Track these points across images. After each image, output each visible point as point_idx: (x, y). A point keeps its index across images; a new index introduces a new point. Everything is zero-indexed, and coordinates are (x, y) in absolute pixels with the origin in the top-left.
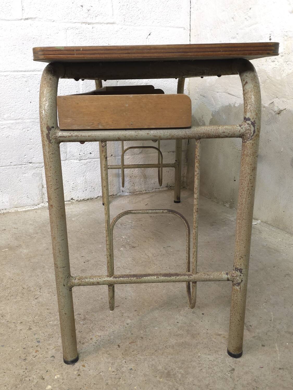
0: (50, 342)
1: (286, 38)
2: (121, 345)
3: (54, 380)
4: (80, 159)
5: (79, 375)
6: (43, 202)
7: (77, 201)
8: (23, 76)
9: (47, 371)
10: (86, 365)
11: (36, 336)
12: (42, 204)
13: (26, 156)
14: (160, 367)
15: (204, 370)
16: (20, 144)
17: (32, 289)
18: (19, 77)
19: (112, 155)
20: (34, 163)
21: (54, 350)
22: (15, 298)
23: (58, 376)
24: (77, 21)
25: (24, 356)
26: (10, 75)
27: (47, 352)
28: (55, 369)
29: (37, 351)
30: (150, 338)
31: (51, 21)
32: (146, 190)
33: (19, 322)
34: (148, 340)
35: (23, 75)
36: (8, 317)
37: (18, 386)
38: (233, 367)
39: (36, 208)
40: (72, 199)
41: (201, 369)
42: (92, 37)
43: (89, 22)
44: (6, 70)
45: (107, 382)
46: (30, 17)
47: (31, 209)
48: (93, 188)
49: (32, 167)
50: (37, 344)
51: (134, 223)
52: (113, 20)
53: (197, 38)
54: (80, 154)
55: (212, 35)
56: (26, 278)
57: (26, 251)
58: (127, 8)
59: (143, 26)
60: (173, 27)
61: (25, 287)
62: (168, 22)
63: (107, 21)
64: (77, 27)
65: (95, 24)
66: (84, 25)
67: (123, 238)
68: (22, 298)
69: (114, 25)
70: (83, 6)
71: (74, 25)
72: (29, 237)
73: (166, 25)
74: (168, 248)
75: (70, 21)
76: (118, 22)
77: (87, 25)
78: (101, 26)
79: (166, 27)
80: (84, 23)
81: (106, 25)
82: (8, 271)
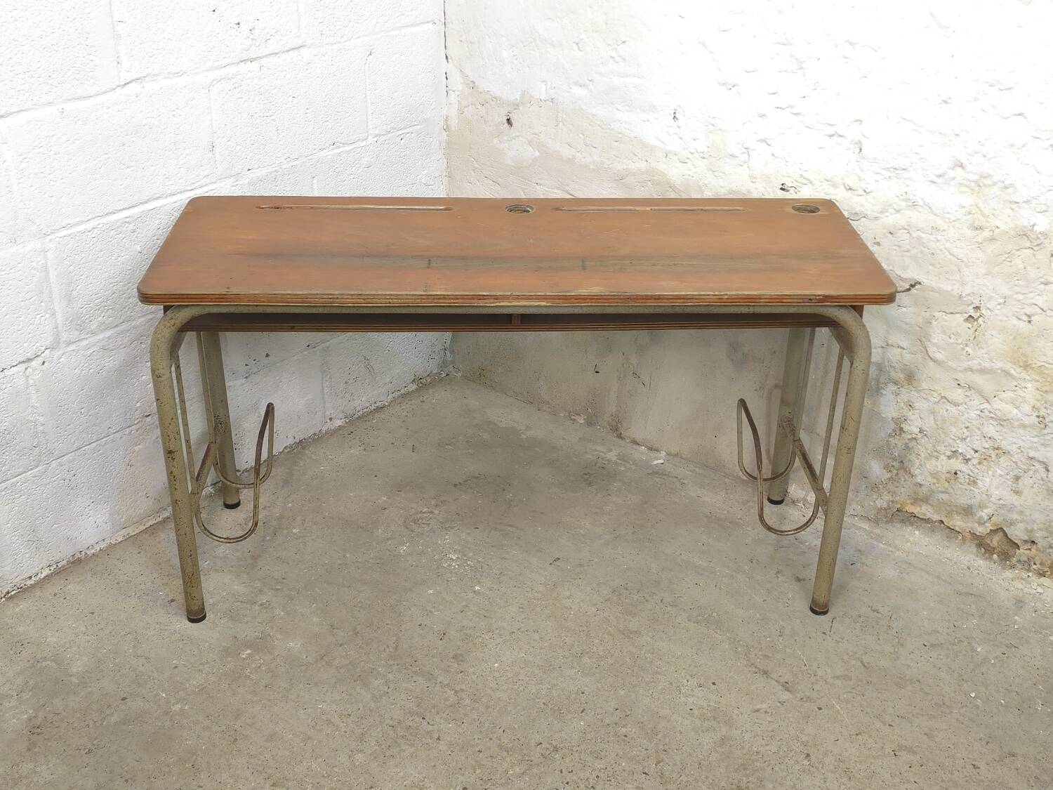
1: (711, 128)
2: (646, 771)
4: (247, 375)
8: (127, 220)
13: (138, 405)
17: (409, 723)
18: (119, 224)
19: (308, 346)
22: (403, 750)
24: (230, 61)
26: (99, 226)
30: (675, 747)
31: (176, 75)
34: (675, 751)
35: (126, 217)
39: (165, 516)
42: (260, 90)
43: (254, 57)
44: (89, 218)
46: (134, 77)
47: (156, 521)
49: (153, 424)
51: (436, 512)
52: (300, 42)
53: (468, 47)
54: (246, 365)
55: (515, 58)
56: (373, 705)
57: (295, 645)
58: (326, 6)
59: (356, 38)
60: (412, 25)
61: (391, 723)
62: (403, 17)
63: (289, 46)
64: (230, 76)
65: (264, 59)
66: (242, 67)
67: (454, 558)
68: (412, 745)
69: (301, 50)
70: (241, 24)
71: (222, 72)
72: (257, 608)
73: (399, 25)
74: (558, 563)
75: (217, 64)
76: (309, 42)
77: (249, 64)
78: (276, 60)
79: (400, 29)
80: (242, 61)
81: (284, 56)
82: (317, 700)
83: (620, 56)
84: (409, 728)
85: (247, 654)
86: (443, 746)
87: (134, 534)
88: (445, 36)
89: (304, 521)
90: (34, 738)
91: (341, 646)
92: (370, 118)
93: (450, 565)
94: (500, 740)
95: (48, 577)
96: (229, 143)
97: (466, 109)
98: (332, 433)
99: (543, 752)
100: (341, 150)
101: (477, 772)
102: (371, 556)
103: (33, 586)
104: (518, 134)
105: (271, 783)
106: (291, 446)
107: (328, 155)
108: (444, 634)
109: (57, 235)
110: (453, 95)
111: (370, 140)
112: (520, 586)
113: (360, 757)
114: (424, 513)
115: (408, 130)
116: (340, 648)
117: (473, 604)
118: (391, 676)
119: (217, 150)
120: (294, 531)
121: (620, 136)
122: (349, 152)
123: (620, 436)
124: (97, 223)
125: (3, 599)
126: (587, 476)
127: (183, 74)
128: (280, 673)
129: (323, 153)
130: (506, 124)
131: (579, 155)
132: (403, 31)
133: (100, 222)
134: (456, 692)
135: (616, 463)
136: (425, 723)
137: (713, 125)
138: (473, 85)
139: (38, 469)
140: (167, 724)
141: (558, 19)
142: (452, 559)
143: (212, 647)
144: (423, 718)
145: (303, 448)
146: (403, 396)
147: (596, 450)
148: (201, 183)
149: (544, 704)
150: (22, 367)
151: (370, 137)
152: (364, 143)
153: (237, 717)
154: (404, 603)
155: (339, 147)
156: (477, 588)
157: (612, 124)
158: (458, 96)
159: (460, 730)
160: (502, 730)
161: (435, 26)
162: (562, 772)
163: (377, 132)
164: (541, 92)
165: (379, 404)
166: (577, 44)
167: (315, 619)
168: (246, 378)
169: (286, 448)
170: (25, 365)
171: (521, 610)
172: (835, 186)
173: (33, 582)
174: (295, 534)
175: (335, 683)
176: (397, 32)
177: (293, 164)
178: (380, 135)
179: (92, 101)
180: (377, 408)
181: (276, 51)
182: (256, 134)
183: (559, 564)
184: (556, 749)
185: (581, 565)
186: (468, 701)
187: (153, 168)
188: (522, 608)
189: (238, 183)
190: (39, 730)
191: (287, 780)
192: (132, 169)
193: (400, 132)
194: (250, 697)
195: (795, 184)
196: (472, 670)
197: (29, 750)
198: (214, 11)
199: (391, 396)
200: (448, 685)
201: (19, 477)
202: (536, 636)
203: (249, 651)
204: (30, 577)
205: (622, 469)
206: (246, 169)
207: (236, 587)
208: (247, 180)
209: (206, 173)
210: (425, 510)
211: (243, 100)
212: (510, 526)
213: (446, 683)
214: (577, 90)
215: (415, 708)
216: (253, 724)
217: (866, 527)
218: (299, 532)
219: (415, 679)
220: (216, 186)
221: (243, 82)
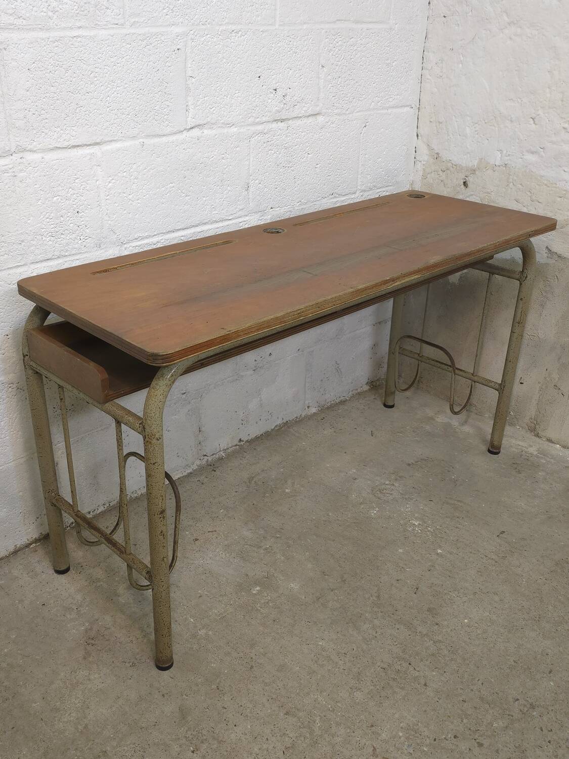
7: (247, 441)
17: (398, 667)
18: (176, 240)
19: (299, 350)
22: (395, 692)
24: (266, 119)
26: (161, 241)
33: (451, 736)
35: (182, 236)
36: (426, 732)
39: (189, 471)
40: (240, 440)
42: (286, 145)
43: (284, 118)
44: (156, 233)
46: (197, 123)
47: (182, 476)
48: (270, 412)
49: (186, 400)
51: (397, 485)
52: (318, 109)
53: (436, 126)
54: (255, 361)
55: (477, 132)
56: (365, 647)
57: (295, 586)
59: (357, 112)
60: (397, 107)
61: (382, 665)
62: (391, 100)
63: (310, 112)
64: (265, 131)
65: (291, 121)
66: (274, 125)
67: (417, 524)
68: (403, 688)
69: (317, 117)
70: (278, 90)
71: (260, 128)
72: (262, 551)
73: (388, 105)
75: (257, 120)
76: (324, 111)
77: (279, 123)
78: (299, 122)
79: (387, 108)
80: (275, 121)
81: (305, 120)
82: (317, 637)
84: (398, 671)
85: (257, 590)
86: (430, 692)
88: (418, 119)
89: (294, 483)
90: (89, 648)
91: (332, 591)
92: (359, 176)
93: (413, 530)
94: (480, 691)
95: (102, 513)
96: (260, 185)
97: (429, 175)
99: (522, 708)
100: (337, 199)
101: (465, 721)
102: (349, 517)
104: (472, 193)
105: (285, 712)
106: (280, 426)
107: (327, 203)
108: (417, 589)
109: (131, 244)
110: (419, 164)
112: (475, 552)
113: (358, 695)
114: (387, 484)
115: (384, 189)
116: (332, 592)
117: (438, 565)
118: (376, 622)
119: (251, 189)
120: (287, 490)
121: (564, 192)
122: (343, 201)
123: (537, 435)
125: (69, 528)
127: (232, 125)
128: (285, 610)
129: (325, 201)
130: (463, 186)
132: (390, 111)
134: (434, 642)
135: (537, 456)
136: (411, 669)
138: (437, 157)
140: (195, 647)
141: (519, 99)
142: (415, 524)
143: (229, 581)
144: (410, 664)
145: (289, 427)
146: (360, 394)
148: (237, 215)
149: (515, 662)
151: (358, 192)
152: (353, 196)
153: (252, 646)
154: (381, 559)
155: (335, 197)
156: (439, 551)
157: (558, 183)
158: (424, 165)
159: (443, 679)
160: (480, 682)
161: (412, 110)
162: (542, 730)
163: (363, 188)
164: (496, 159)
165: (342, 398)
166: (533, 119)
167: (310, 566)
168: (254, 370)
169: (276, 426)
174: (288, 493)
175: (331, 623)
176: (385, 111)
177: (302, 207)
178: (365, 191)
179: (164, 139)
180: (341, 401)
181: (300, 115)
182: (279, 180)
183: (505, 537)
184: (532, 707)
185: (524, 539)
186: (446, 652)
187: (205, 199)
188: (480, 572)
189: (263, 217)
190: (93, 642)
191: (298, 710)
192: (189, 198)
193: (379, 191)
194: (261, 628)
196: (446, 623)
197: (85, 658)
198: (259, 77)
199: (350, 393)
200: (427, 635)
202: (497, 598)
203: (258, 588)
205: (544, 461)
206: (270, 207)
207: (245, 533)
209: (241, 208)
210: (387, 482)
211: (273, 152)
212: (458, 501)
213: (425, 633)
214: (529, 157)
215: (401, 654)
216: (266, 654)
218: (291, 492)
219: (397, 626)
220: (247, 218)
221: (275, 138)
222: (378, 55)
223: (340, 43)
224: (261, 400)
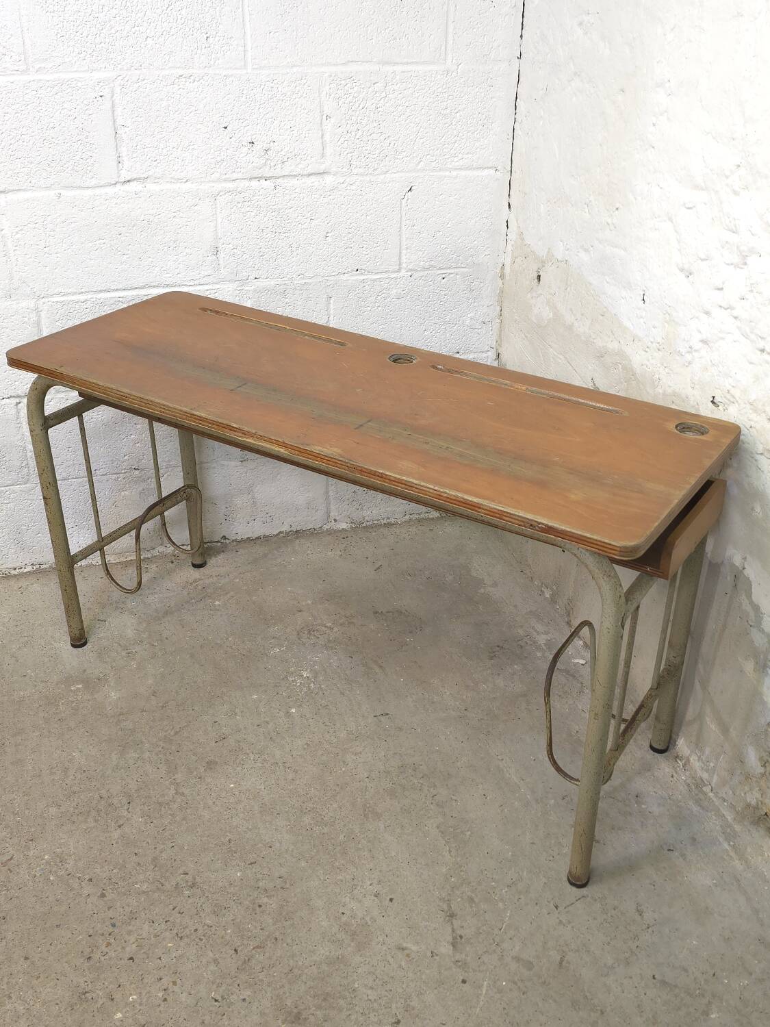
0: (130, 928)
1: (668, 317)
2: (239, 949)
3: (127, 1004)
5: (165, 1000)
6: (161, 545)
8: (121, 299)
9: (119, 986)
10: (179, 982)
11: (111, 913)
12: (161, 549)
13: (126, 458)
14: (289, 1002)
15: (353, 1017)
16: (114, 435)
17: (115, 801)
18: (112, 302)
20: (142, 470)
21: (136, 944)
22: (86, 821)
23: (135, 997)
24: (240, 176)
25: (89, 950)
26: (92, 300)
27: (123, 948)
28: (131, 983)
29: (109, 944)
30: (289, 941)
31: (180, 181)
32: (388, 518)
33: (87, 877)
34: (285, 945)
36: (70, 865)
37: (75, 1008)
38: (400, 1017)
39: (147, 556)
40: (224, 538)
41: (350, 1015)
42: (274, 207)
43: (268, 176)
44: (83, 290)
45: (203, 1018)
46: (135, 176)
48: (269, 515)
49: (140, 477)
50: (111, 929)
51: (335, 629)
52: (322, 168)
53: (522, 197)
56: (109, 772)
58: (357, 137)
59: (393, 173)
60: (468, 169)
61: (104, 794)
62: (456, 159)
63: (309, 170)
64: (239, 189)
65: (280, 179)
66: (254, 183)
67: (305, 676)
68: (96, 821)
69: (326, 176)
70: (255, 143)
71: (231, 185)
72: (124, 654)
73: (450, 166)
74: (382, 718)
75: (224, 177)
76: (334, 169)
77: (263, 181)
78: (294, 181)
79: (450, 170)
80: (256, 178)
81: (305, 179)
82: (78, 748)
83: (613, 224)
84: (111, 805)
85: (77, 688)
86: (116, 834)
87: (114, 562)
88: (510, 184)
89: (233, 597)
91: (142, 712)
92: (404, 252)
93: (294, 681)
94: (161, 852)
95: (29, 573)
96: (235, 250)
97: (516, 260)
98: (330, 532)
99: (181, 883)
100: (365, 277)
101: (115, 871)
102: (246, 647)
103: (15, 575)
104: (543, 292)
106: (287, 533)
107: (348, 280)
108: (224, 739)
109: (50, 299)
111: (403, 273)
112: (328, 724)
113: (53, 811)
114: (325, 626)
115: (452, 271)
116: (140, 713)
117: (275, 723)
118: (147, 755)
119: (221, 255)
120: (217, 603)
121: (605, 310)
122: (375, 280)
123: (569, 623)
124: (92, 296)
126: (498, 649)
127: (187, 181)
128: (80, 713)
129: (343, 277)
130: (537, 280)
131: (576, 324)
132: (454, 173)
133: (94, 296)
134: (177, 793)
135: (538, 648)
136: (126, 807)
137: (669, 314)
138: (522, 237)
139: (27, 485)
141: (578, 177)
142: (303, 676)
143: (63, 671)
144: (129, 803)
145: (297, 538)
146: (419, 521)
147: (533, 628)
148: (202, 281)
149: (230, 840)
150: (14, 401)
151: (402, 271)
152: (394, 275)
154: (225, 698)
155: (362, 274)
156: (293, 710)
157: (601, 297)
158: (512, 245)
160: (172, 845)
161: (498, 172)
163: (410, 267)
164: (559, 253)
165: (393, 521)
167: (150, 681)
168: (242, 461)
169: (280, 532)
170: (18, 400)
171: (306, 746)
172: (755, 410)
173: (16, 573)
174: (215, 605)
175: (105, 740)
176: (447, 173)
177: (307, 281)
178: (416, 271)
179: (89, 192)
180: (389, 523)
181: (293, 174)
182: (266, 247)
184: (193, 886)
185: (400, 729)
186: (176, 806)
187: (150, 259)
188: (308, 745)
189: (242, 287)
192: (128, 256)
193: (442, 272)
194: (41, 722)
195: (724, 400)
196: (210, 780)
198: (225, 128)
199: (408, 517)
200: (178, 784)
201: (8, 487)
202: (291, 776)
203: (80, 686)
204: (15, 569)
205: (539, 654)
206: (252, 277)
207: (129, 631)
208: (253, 287)
209: (206, 273)
210: (329, 625)
211: (253, 214)
212: (380, 667)
213: (178, 781)
214: (582, 255)
215: (133, 791)
216: (20, 745)
217: (729, 818)
218: (219, 605)
219: (160, 766)
220: (217, 286)
221: (255, 198)
222: (426, 103)
223: (356, 89)
224: (253, 498)
